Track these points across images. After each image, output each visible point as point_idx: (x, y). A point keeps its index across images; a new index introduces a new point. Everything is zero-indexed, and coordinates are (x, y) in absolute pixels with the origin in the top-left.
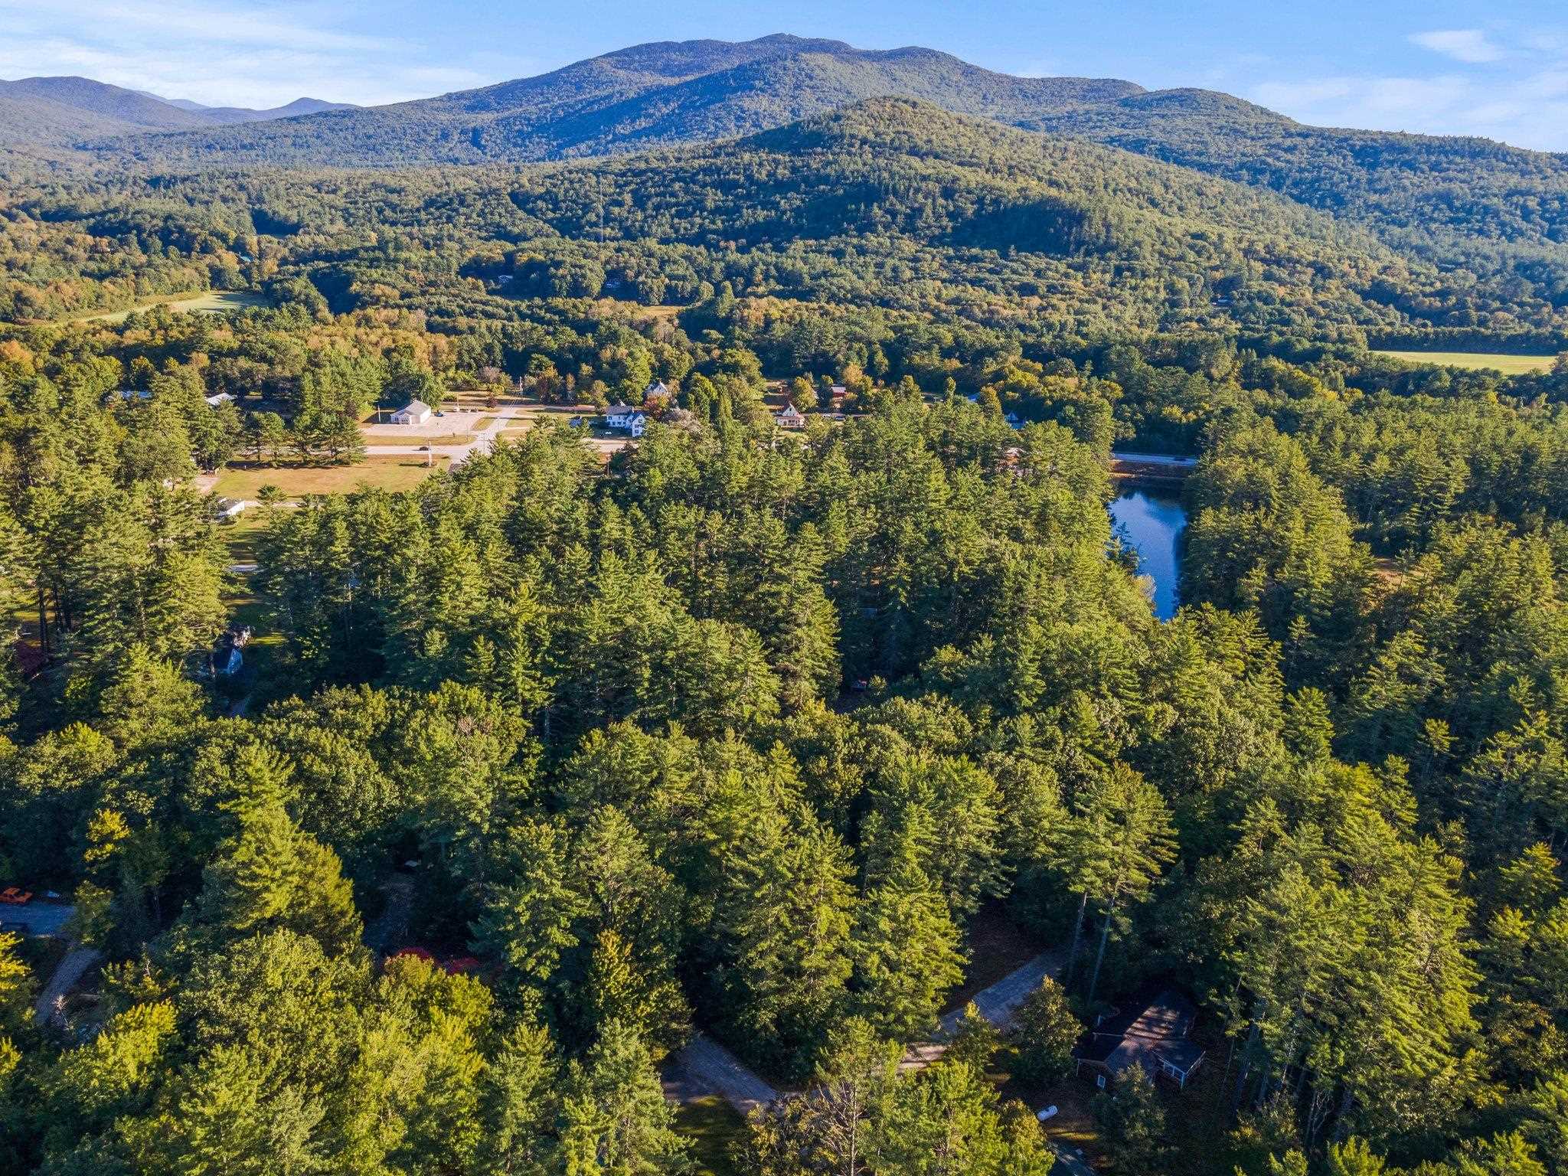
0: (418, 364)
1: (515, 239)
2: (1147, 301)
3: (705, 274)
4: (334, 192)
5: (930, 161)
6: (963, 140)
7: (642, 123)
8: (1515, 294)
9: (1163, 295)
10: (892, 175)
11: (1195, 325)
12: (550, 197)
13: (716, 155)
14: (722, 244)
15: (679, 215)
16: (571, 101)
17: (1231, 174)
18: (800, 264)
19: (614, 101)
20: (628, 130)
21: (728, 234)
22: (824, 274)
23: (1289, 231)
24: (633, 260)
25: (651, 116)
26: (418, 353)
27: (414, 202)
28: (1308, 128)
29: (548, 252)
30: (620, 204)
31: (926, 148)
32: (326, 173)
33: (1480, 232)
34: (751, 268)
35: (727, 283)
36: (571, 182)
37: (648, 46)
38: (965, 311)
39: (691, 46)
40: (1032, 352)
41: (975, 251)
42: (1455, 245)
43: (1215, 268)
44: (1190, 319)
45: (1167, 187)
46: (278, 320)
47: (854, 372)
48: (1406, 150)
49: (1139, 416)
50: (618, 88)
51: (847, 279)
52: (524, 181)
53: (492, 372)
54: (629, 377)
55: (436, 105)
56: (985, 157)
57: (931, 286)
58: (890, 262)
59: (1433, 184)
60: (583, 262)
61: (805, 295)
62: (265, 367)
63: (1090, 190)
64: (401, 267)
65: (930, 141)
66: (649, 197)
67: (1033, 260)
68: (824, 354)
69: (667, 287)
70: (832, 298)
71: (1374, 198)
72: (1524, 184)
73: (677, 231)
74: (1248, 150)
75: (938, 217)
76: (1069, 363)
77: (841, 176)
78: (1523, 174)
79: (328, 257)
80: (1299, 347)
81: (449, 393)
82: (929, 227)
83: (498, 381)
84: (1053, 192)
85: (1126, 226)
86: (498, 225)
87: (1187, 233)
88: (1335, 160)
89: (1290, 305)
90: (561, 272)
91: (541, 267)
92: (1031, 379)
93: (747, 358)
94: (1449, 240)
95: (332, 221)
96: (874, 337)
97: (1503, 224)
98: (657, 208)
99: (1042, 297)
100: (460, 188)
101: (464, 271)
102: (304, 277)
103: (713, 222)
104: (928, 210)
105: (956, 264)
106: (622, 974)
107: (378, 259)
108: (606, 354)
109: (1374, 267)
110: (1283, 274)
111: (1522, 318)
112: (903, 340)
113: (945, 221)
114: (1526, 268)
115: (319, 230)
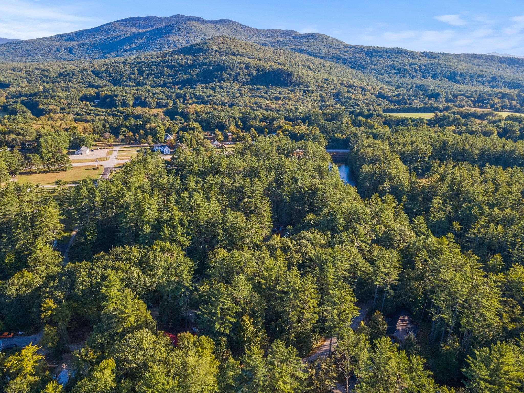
0: (80, 133)
1: (97, 87)
2: (315, 100)
3: (169, 97)
4: (21, 71)
5: (239, 57)
6: (248, 50)
7: (133, 45)
8: (418, 95)
9: (319, 98)
10: (228, 62)
11: (331, 108)
12: (106, 72)
13: (165, 57)
14: (173, 87)
15: (156, 77)
16: (106, 37)
17: (330, 59)
18: (201, 93)
19: (122, 38)
20: (129, 48)
21: (175, 83)
22: (210, 96)
23: (352, 77)
24: (143, 93)
25: (136, 43)
26: (78, 129)
27: (54, 75)
28: (351, 45)
29: (112, 92)
30: (134, 74)
31: (237, 53)
32: (15, 64)
33: (404, 76)
34: (185, 94)
35: (177, 100)
36: (114, 67)
37: (132, 18)
38: (259, 106)
39: (147, 18)
40: (287, 119)
41: (258, 86)
42: (398, 80)
43: (333, 89)
44: (329, 106)
45: (314, 64)
46: (18, 119)
47: (233, 128)
48: (380, 52)
49: (328, 137)
50: (122, 33)
51: (218, 97)
52: (96, 66)
53: (107, 135)
54: (158, 133)
55: (53, 39)
56: (256, 55)
57: (247, 98)
58: (231, 91)
59: (389, 63)
60: (126, 94)
61: (206, 103)
62: (21, 137)
63: (291, 66)
64: (57, 98)
65: (238, 51)
66: (144, 71)
67: (277, 89)
68: (221, 122)
69: (157, 102)
70: (215, 103)
71: (373, 67)
72: (414, 62)
73: (156, 83)
74: (334, 52)
75: (245, 76)
76: (300, 122)
77: (210, 63)
78: (413, 58)
79: (26, 95)
80: (365, 113)
81: (94, 143)
82: (242, 79)
83: (110, 138)
84: (280, 66)
85: (305, 77)
86: (89, 82)
87: (323, 79)
88: (360, 55)
89: (357, 100)
90: (118, 98)
91: (110, 97)
92: (290, 127)
93: (197, 125)
94: (396, 79)
95: (22, 82)
96: (236, 116)
97: (410, 74)
98: (147, 75)
99: (282, 101)
100: (71, 69)
101: (82, 99)
102: (19, 103)
103: (168, 79)
104: (241, 74)
105: (253, 91)
106: (251, 328)
107: (47, 96)
108: (148, 126)
109: (378, 88)
110: (353, 90)
111: (421, 102)
112: (246, 117)
113: (247, 77)
114: (419, 87)
115: (18, 85)
